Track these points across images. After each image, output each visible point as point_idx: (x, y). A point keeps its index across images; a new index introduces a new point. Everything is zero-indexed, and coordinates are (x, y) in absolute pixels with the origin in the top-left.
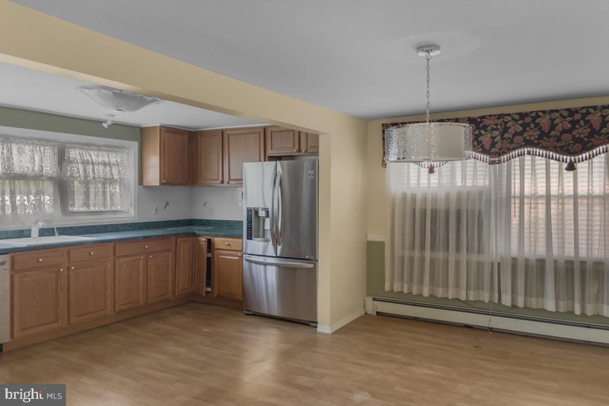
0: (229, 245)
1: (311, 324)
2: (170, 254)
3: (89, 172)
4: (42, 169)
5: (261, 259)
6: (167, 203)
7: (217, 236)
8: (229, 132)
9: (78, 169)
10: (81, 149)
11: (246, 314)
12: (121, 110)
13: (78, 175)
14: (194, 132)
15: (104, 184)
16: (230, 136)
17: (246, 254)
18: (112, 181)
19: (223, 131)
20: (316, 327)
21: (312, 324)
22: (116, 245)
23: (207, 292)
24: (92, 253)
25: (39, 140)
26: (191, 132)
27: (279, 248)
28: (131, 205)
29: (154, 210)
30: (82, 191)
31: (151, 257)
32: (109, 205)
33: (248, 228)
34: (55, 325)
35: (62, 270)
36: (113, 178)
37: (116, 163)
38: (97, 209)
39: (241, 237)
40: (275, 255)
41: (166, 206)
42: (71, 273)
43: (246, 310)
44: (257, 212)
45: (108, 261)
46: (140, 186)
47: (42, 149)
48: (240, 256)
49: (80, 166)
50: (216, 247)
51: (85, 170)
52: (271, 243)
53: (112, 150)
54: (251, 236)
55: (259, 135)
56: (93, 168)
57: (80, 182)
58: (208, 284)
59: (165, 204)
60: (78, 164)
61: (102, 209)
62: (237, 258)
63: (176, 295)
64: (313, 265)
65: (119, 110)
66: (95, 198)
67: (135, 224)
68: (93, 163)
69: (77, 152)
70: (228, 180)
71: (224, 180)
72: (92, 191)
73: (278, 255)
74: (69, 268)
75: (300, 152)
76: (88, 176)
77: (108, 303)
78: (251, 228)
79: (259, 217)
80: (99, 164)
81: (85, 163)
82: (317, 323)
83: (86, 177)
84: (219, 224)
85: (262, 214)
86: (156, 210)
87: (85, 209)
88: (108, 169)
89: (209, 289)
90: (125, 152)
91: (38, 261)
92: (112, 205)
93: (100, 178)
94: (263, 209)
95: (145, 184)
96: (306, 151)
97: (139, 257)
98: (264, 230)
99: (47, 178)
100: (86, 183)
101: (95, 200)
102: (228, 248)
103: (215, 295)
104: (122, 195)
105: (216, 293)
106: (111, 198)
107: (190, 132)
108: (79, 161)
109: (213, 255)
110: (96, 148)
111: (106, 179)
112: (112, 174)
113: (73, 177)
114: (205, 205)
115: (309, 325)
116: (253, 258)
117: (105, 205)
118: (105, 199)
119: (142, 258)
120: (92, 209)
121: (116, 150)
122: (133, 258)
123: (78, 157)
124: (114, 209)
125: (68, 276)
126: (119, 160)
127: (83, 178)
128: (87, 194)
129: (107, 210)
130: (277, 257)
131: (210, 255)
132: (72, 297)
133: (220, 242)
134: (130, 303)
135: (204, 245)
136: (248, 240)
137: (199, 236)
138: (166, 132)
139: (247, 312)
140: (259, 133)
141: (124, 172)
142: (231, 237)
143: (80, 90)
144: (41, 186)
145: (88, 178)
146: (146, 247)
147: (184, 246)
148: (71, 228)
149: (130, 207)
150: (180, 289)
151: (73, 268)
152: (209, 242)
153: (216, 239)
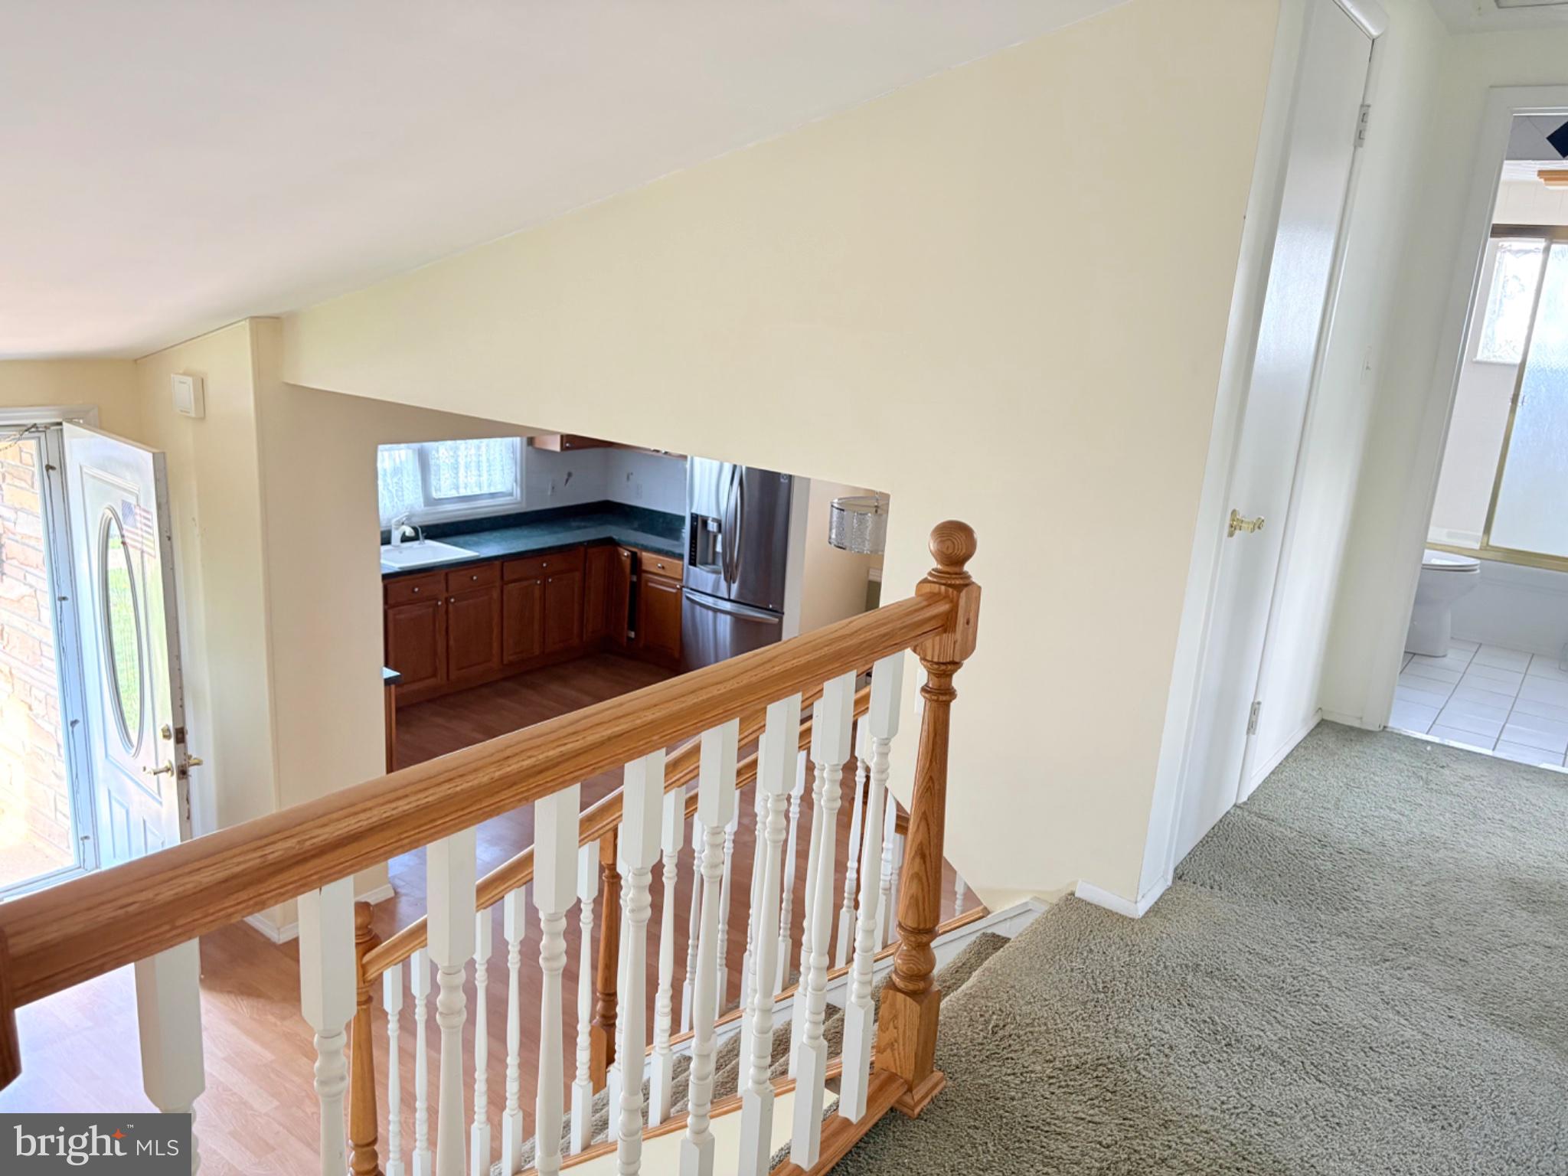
0: (663, 568)
2: (577, 575)
5: (709, 601)
6: (570, 475)
7: (646, 550)
17: (687, 588)
22: (505, 564)
23: (628, 639)
24: (475, 578)
27: (735, 587)
28: (516, 481)
29: (550, 487)
31: (549, 580)
32: (486, 484)
33: (691, 547)
34: (433, 681)
35: (439, 603)
38: (468, 492)
39: (680, 556)
40: (726, 597)
41: (567, 481)
42: (451, 608)
44: (705, 522)
45: (494, 589)
46: (530, 448)
48: (677, 589)
50: (645, 567)
52: (722, 576)
54: (695, 560)
58: (632, 626)
59: (566, 477)
62: (674, 591)
63: (584, 639)
64: (777, 620)
66: (467, 472)
67: (522, 514)
72: (462, 462)
73: (732, 597)
74: (447, 601)
77: (494, 652)
78: (696, 547)
79: (708, 532)
85: (712, 527)
86: (553, 488)
89: (633, 634)
91: (413, 591)
92: (491, 485)
94: (714, 520)
95: (537, 445)
97: (534, 581)
98: (714, 553)
101: (466, 477)
102: (661, 572)
103: (640, 644)
105: (642, 640)
106: (488, 471)
109: (639, 578)
114: (628, 478)
116: (697, 597)
117: (480, 483)
118: (480, 474)
119: (538, 582)
122: (525, 584)
125: (447, 612)
128: (455, 468)
130: (729, 600)
131: (635, 579)
132: (452, 642)
133: (651, 561)
134: (523, 651)
135: (627, 563)
136: (691, 567)
137: (618, 544)
142: (667, 555)
146: (544, 565)
147: (597, 565)
148: (437, 526)
149: (514, 484)
150: (590, 630)
151: (452, 600)
152: (636, 560)
153: (645, 554)
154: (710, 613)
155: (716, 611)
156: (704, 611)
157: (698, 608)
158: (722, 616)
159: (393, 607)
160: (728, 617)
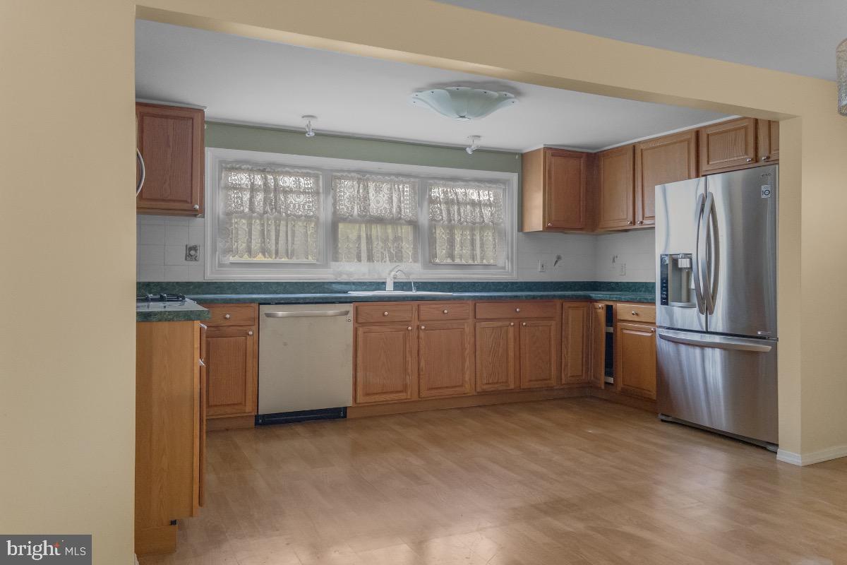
0: (637, 314)
1: (768, 446)
2: (554, 323)
3: (454, 214)
4: (401, 211)
5: (682, 336)
6: (559, 258)
7: (620, 301)
8: (642, 146)
9: (441, 210)
10: (444, 186)
11: (662, 421)
12: (464, 117)
13: (440, 217)
14: (595, 154)
15: (472, 229)
16: (645, 153)
17: (661, 327)
18: (483, 227)
19: (634, 147)
20: (776, 453)
21: (770, 448)
22: (477, 304)
23: (606, 383)
24: (446, 311)
25: (398, 175)
26: (591, 154)
28: (508, 258)
29: (539, 267)
30: (446, 238)
31: (524, 324)
32: (478, 257)
33: (662, 287)
34: (402, 396)
35: (410, 328)
36: (484, 221)
37: (488, 203)
38: (464, 262)
39: (653, 302)
40: (703, 330)
41: (557, 262)
42: (422, 334)
43: (662, 414)
44: (675, 262)
45: (466, 325)
46: (520, 233)
47: (401, 187)
48: (652, 331)
49: (443, 207)
50: (619, 318)
51: (449, 212)
52: (698, 309)
53: (482, 185)
54: (667, 299)
55: (688, 144)
56: (459, 209)
57: (443, 227)
58: (609, 373)
59: (555, 259)
60: (440, 205)
61: (470, 262)
62: (650, 334)
63: (563, 382)
65: (461, 117)
66: (462, 247)
67: (513, 283)
68: (459, 203)
69: (440, 189)
70: (641, 219)
71: (636, 220)
72: (458, 238)
73: (709, 329)
74: (418, 328)
75: (757, 161)
76: (452, 218)
77: (467, 378)
78: (667, 287)
79: (680, 269)
80: (466, 204)
81: (449, 202)
82: (777, 445)
83: (450, 221)
84: (633, 288)
85: (683, 263)
86: (543, 266)
87: (449, 261)
88: (478, 210)
89: (611, 380)
90: (500, 188)
91: (384, 315)
92: (482, 258)
93: (466, 222)
94: (685, 256)
95: (527, 229)
96: (768, 158)
97: (507, 323)
98: (689, 290)
99: (406, 221)
100: (451, 229)
101: (461, 250)
102: (636, 318)
103: (619, 389)
104: (495, 244)
105: (620, 385)
106: (481, 247)
107: (588, 155)
108: (442, 200)
109: (615, 329)
110: (463, 183)
111: (474, 223)
112: (482, 217)
113: (435, 220)
114: (614, 261)
115: (765, 448)
116: (670, 334)
117: (473, 258)
118: (473, 249)
119: (512, 324)
120: (457, 261)
121: (489, 185)
122: (500, 324)
123: (442, 196)
124: (485, 262)
125: (418, 337)
126: (492, 199)
127: (446, 222)
128: (451, 242)
129: (476, 263)
130: (707, 332)
131: (611, 330)
132: (423, 364)
133: (624, 310)
134: (497, 383)
135: (602, 313)
136: (663, 306)
137: (596, 301)
138: (553, 155)
139: (664, 418)
140: (689, 142)
141: (498, 215)
142: (640, 302)
143: (414, 95)
144: (399, 231)
145: (453, 222)
146: (518, 310)
147: (574, 315)
148: (432, 284)
149: (507, 261)
150: (569, 375)
151: (423, 327)
152: (610, 311)
153: (619, 305)
154: (698, 351)
155: (702, 346)
156: (691, 349)
157: (683, 348)
158: (708, 351)
159: (363, 324)
160: (718, 352)
